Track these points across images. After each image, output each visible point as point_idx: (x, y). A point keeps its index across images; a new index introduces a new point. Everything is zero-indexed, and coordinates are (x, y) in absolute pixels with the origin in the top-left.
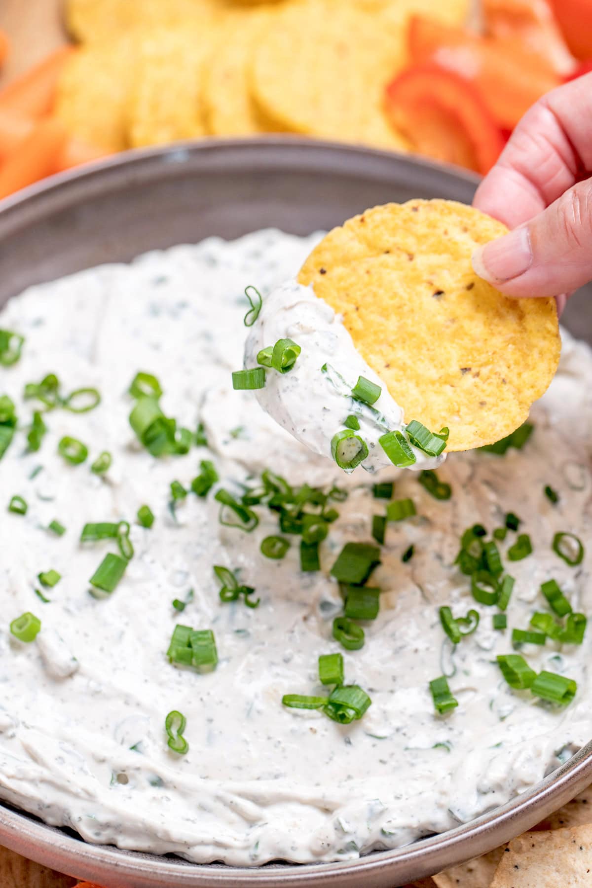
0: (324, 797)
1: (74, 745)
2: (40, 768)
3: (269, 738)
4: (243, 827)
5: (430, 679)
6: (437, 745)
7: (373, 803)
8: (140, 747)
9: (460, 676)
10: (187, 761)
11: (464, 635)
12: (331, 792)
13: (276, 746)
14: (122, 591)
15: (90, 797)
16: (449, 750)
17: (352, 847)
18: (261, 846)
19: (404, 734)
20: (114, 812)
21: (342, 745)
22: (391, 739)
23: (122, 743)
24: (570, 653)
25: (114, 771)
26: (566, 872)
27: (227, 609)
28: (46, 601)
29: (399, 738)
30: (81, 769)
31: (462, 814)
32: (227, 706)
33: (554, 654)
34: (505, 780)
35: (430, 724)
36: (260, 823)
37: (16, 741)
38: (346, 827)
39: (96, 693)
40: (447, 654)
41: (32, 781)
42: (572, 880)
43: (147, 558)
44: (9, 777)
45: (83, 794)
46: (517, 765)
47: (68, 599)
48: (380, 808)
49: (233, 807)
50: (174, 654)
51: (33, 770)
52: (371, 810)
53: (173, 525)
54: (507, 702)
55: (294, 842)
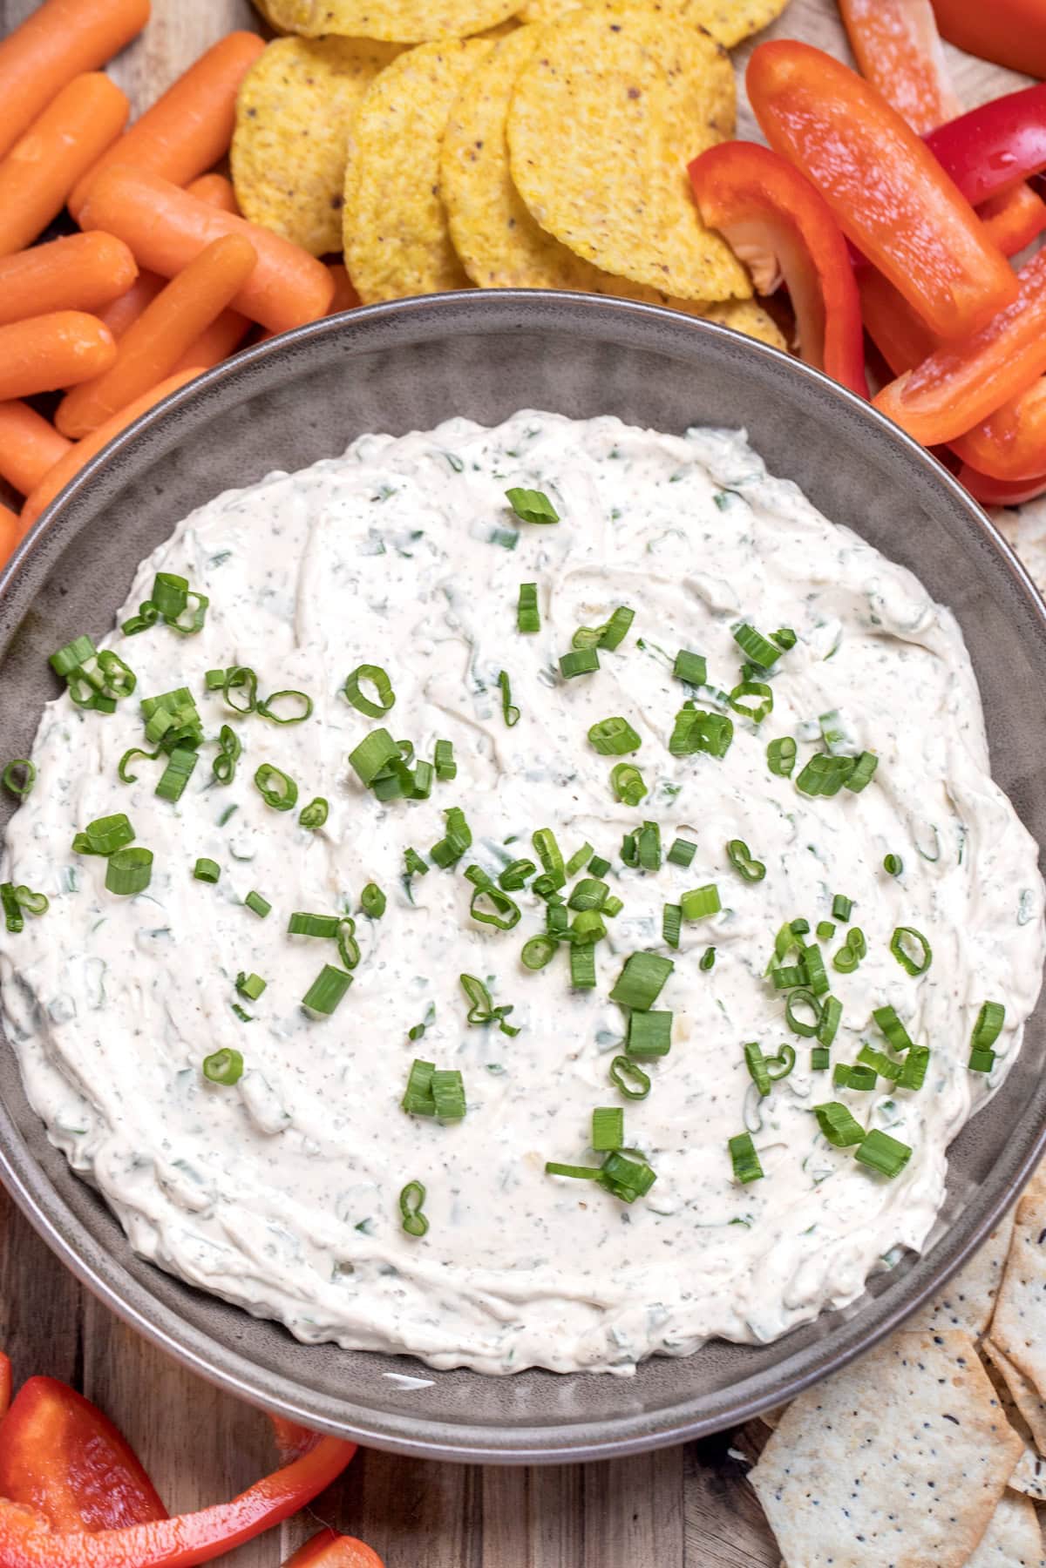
0: (594, 1295)
1: (286, 1223)
2: (244, 1260)
3: (529, 1215)
4: (494, 1328)
5: (731, 1135)
6: (736, 1221)
7: (655, 1309)
8: (368, 1227)
9: (768, 1130)
10: (426, 1244)
11: (775, 1079)
12: (602, 1288)
13: (536, 1225)
14: (346, 1012)
15: (309, 1298)
16: (749, 1226)
17: (628, 1360)
18: (516, 1355)
19: (695, 1208)
20: (336, 1314)
21: (617, 1223)
22: (679, 1215)
23: (346, 1219)
24: (906, 1098)
25: (336, 1261)
26: (885, 1391)
27: (476, 1036)
28: (247, 1019)
29: (688, 1214)
30: (297, 1258)
31: (764, 1333)
32: (477, 1174)
33: (887, 1098)
34: (817, 1293)
35: (728, 1194)
36: (517, 1324)
37: (214, 1223)
38: (622, 1341)
39: (312, 1155)
40: (752, 1105)
41: (237, 1276)
42: (891, 1401)
43: (376, 961)
44: (207, 1275)
45: (299, 1295)
46: (833, 1274)
47: (276, 1018)
48: (662, 1317)
49: (484, 1308)
50: (411, 1105)
51: (237, 1261)
52: (652, 1320)
53: (409, 905)
54: (823, 1158)
55: (556, 1351)
